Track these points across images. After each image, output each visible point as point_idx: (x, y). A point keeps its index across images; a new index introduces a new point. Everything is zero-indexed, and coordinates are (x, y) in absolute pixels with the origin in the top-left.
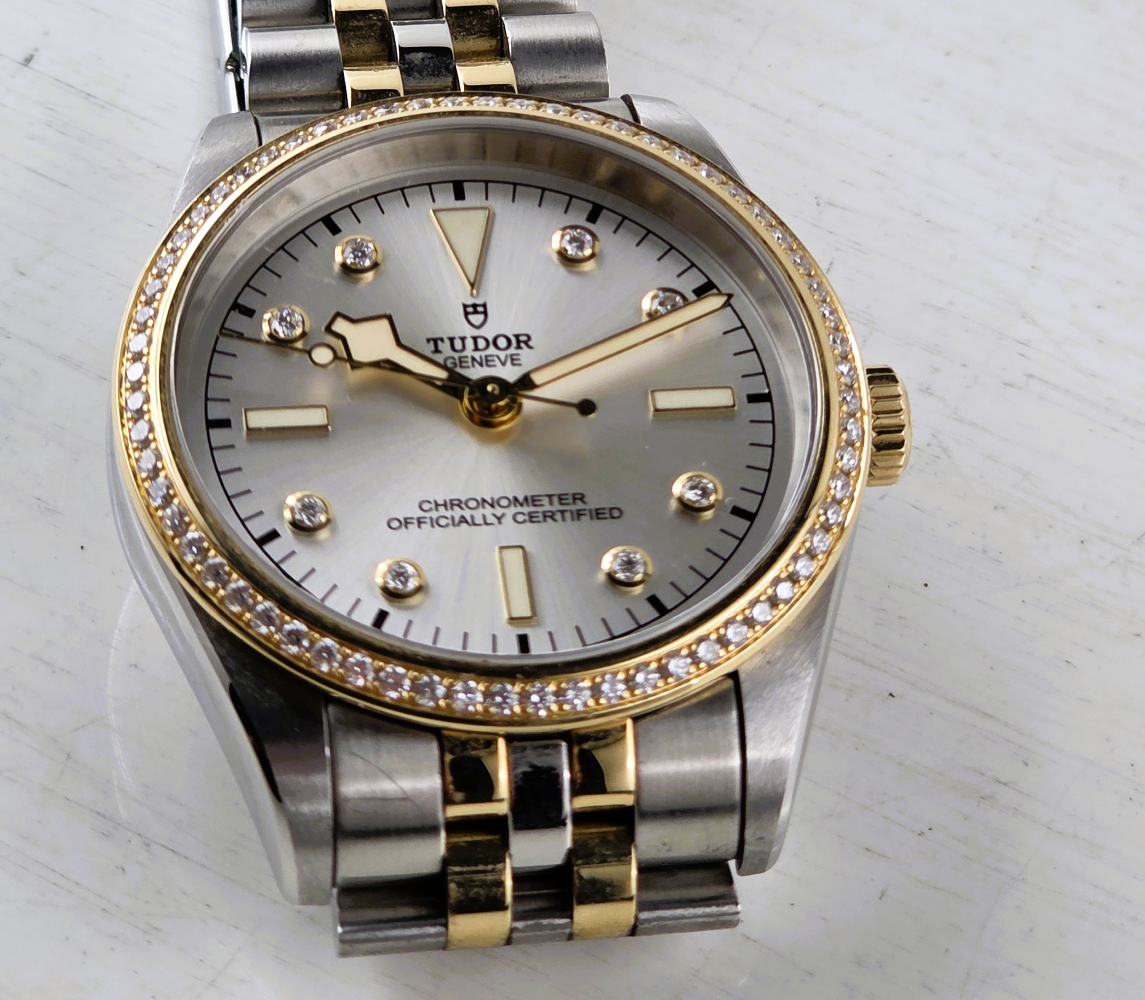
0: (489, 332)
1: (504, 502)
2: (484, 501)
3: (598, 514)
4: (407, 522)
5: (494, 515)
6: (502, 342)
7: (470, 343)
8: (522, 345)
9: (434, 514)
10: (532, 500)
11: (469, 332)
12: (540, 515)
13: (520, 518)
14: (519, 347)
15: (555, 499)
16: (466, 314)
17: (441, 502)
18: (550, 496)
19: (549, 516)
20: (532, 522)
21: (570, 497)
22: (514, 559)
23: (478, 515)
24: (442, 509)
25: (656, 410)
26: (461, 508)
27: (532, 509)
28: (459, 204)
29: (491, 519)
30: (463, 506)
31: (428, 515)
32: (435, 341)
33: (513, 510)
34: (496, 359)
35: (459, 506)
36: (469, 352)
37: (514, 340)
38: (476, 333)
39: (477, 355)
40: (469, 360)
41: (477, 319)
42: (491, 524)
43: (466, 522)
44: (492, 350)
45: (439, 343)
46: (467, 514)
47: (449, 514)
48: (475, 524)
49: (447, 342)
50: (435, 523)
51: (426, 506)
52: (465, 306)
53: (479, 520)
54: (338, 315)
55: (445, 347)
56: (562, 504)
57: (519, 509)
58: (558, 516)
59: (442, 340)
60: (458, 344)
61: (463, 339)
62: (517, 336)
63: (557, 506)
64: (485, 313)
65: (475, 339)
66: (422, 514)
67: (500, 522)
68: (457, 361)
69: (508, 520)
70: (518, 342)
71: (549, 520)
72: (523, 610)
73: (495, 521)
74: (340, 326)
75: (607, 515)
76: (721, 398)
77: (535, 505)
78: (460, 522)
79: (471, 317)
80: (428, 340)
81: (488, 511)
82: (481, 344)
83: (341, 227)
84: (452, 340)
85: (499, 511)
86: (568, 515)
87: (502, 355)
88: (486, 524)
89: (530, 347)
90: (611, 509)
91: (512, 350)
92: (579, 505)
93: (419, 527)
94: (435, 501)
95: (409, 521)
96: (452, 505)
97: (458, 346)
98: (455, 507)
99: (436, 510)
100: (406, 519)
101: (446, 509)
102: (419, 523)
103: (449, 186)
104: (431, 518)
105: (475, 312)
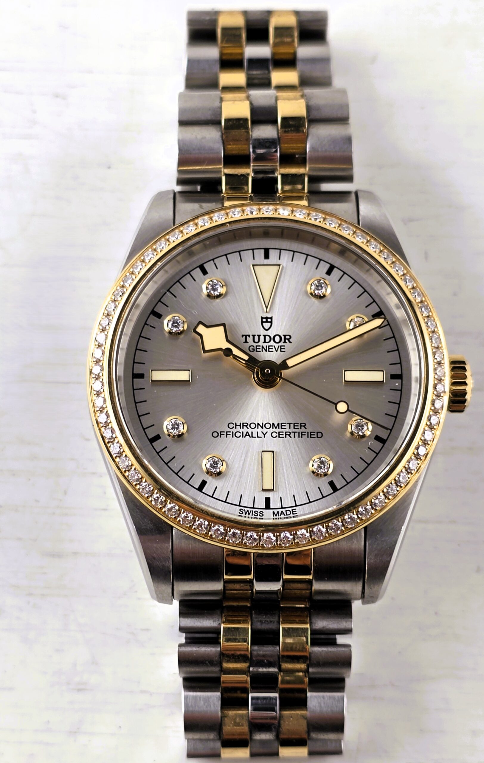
0: (272, 333)
1: (268, 426)
2: (259, 424)
3: (311, 435)
4: (220, 434)
5: (262, 432)
6: (277, 339)
7: (262, 338)
8: (287, 341)
9: (234, 430)
10: (280, 425)
11: (263, 332)
12: (284, 433)
13: (274, 435)
14: (285, 342)
15: (292, 425)
16: (262, 322)
17: (238, 424)
18: (290, 424)
19: (288, 434)
20: (279, 437)
21: (299, 425)
22: (268, 457)
23: (255, 431)
24: (238, 428)
25: (345, 381)
26: (248, 428)
27: (280, 430)
28: (266, 262)
29: (260, 434)
30: (248, 426)
31: (232, 430)
32: (246, 336)
33: (271, 430)
34: (273, 347)
35: (246, 426)
36: (261, 343)
37: (283, 337)
38: (266, 333)
39: (265, 345)
40: (261, 347)
41: (267, 325)
42: (260, 437)
43: (249, 435)
44: (272, 343)
46: (250, 431)
47: (241, 430)
48: (252, 437)
49: (252, 337)
50: (234, 435)
51: (231, 425)
52: (262, 318)
53: (255, 435)
54: (200, 323)
55: (250, 340)
56: (294, 428)
57: (274, 430)
58: (292, 435)
59: (249, 336)
60: (256, 339)
61: (259, 336)
62: (285, 336)
63: (292, 430)
64: (271, 322)
65: (265, 336)
66: (229, 430)
67: (264, 437)
68: (255, 348)
69: (268, 435)
70: (285, 339)
71: (287, 436)
72: (268, 485)
73: (262, 435)
74: (201, 329)
75: (315, 436)
76: (378, 376)
77: (282, 428)
78: (246, 435)
79: (264, 324)
80: (243, 336)
81: (260, 430)
82: (268, 339)
83: (208, 272)
84: (254, 336)
85: (265, 430)
86: (297, 434)
87: (277, 345)
88: (258, 437)
89: (290, 342)
90: (318, 433)
91: (281, 344)
92: (303, 429)
93: (227, 437)
94: (236, 423)
95: (222, 433)
96: (243, 426)
97: (256, 340)
98: (245, 427)
99: (236, 428)
100: (221, 432)
101: (240, 428)
102: (227, 434)
103: (262, 251)
104: (233, 432)
105: (267, 322)
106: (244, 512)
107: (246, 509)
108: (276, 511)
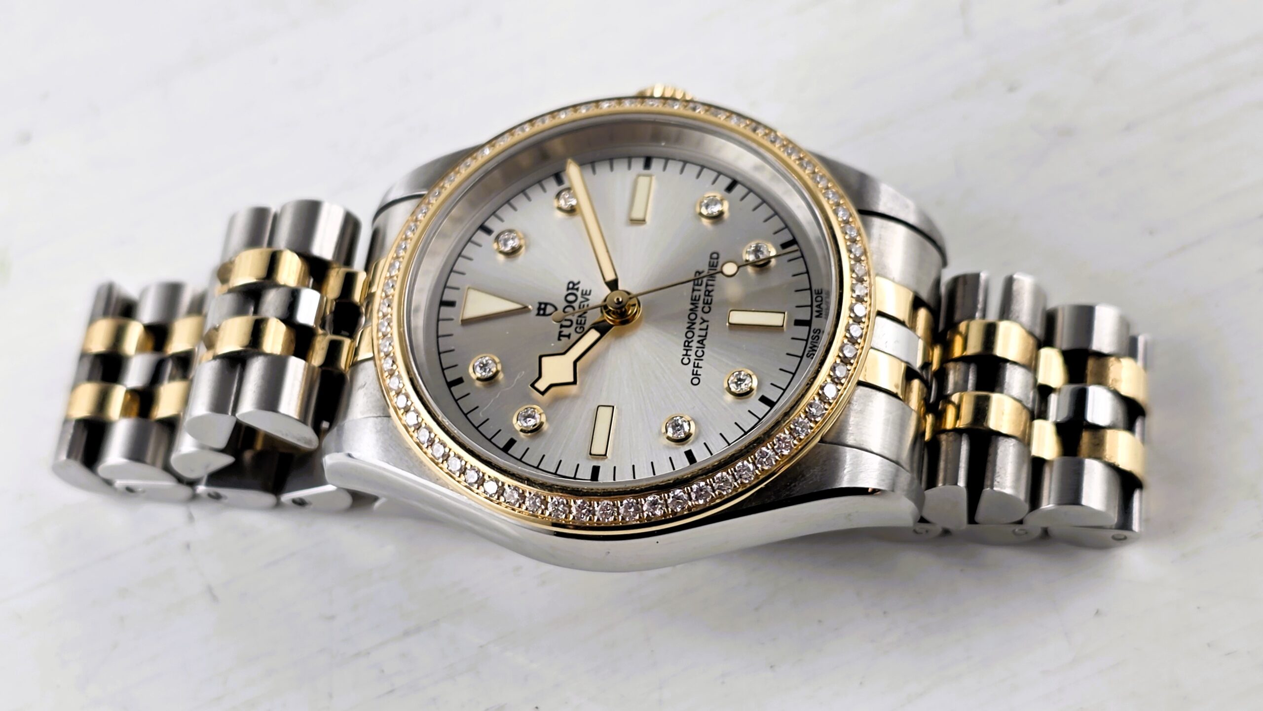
0: (561, 304)
1: (693, 317)
2: (688, 328)
3: (713, 266)
4: (696, 375)
5: (701, 323)
6: (571, 298)
7: (566, 317)
8: (576, 287)
9: (693, 357)
10: (694, 301)
11: (558, 315)
12: (706, 298)
13: (706, 309)
14: (577, 289)
15: (697, 288)
16: (544, 315)
17: (685, 352)
18: (694, 290)
19: (708, 293)
20: (711, 303)
22: (737, 317)
23: (697, 332)
24: (689, 353)
25: (644, 219)
26: (692, 341)
27: (701, 302)
28: (459, 305)
29: (704, 326)
30: (690, 340)
31: (693, 361)
32: (560, 336)
33: (699, 312)
34: (582, 304)
35: (689, 343)
36: (574, 319)
37: (570, 291)
38: (560, 311)
40: (580, 319)
41: (549, 309)
42: (707, 326)
43: (703, 340)
44: (576, 305)
45: (563, 334)
46: (697, 339)
47: (694, 349)
48: (706, 336)
49: (563, 329)
50: (699, 358)
51: (686, 361)
52: (538, 314)
53: (703, 333)
54: (533, 385)
55: (566, 331)
56: (701, 285)
57: (700, 309)
58: (710, 288)
59: (561, 332)
61: (563, 320)
62: (568, 289)
63: (702, 287)
64: (546, 304)
65: (564, 313)
66: (691, 364)
67: (708, 321)
68: (579, 326)
69: (705, 317)
70: (573, 288)
71: (711, 294)
73: (706, 324)
74: (542, 385)
75: (715, 261)
76: (643, 183)
77: (699, 300)
78: (702, 344)
79: (547, 313)
80: (559, 339)
81: (697, 326)
82: (569, 310)
84: (562, 326)
85: (698, 321)
86: (710, 283)
87: (580, 299)
88: (707, 329)
89: (579, 283)
90: (711, 258)
91: (579, 294)
93: (701, 367)
94: (683, 355)
95: (695, 373)
96: (688, 346)
97: (568, 323)
98: (690, 345)
99: (690, 356)
100: (693, 374)
101: (691, 350)
102: (698, 367)
103: (443, 309)
104: (696, 359)
105: (544, 309)
106: (811, 353)
107: (808, 349)
108: (815, 314)
